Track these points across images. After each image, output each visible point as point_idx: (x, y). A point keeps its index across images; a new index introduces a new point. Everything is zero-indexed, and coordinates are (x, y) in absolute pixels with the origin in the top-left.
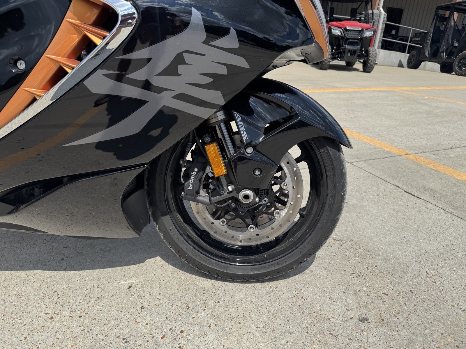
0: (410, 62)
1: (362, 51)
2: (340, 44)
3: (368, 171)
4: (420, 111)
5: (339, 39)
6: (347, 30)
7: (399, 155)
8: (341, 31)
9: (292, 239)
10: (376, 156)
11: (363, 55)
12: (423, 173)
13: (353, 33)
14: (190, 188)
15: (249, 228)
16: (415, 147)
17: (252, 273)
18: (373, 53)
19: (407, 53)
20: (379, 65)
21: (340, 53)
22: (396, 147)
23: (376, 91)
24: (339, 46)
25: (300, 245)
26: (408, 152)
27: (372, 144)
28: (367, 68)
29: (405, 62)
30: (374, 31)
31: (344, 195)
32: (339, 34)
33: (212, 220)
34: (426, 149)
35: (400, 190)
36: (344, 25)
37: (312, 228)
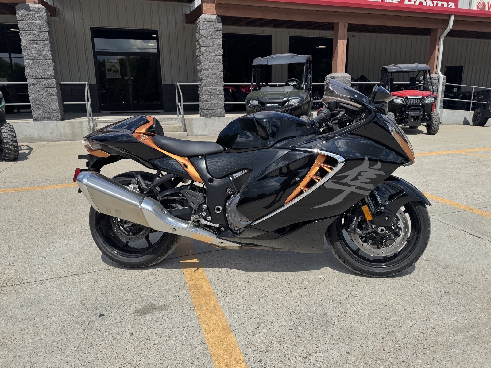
0: (476, 120)
1: (425, 116)
2: (403, 111)
3: (442, 221)
4: (484, 172)
5: (402, 106)
6: (408, 99)
7: (465, 210)
8: (402, 100)
9: (404, 254)
10: (447, 211)
11: (426, 119)
12: (484, 222)
13: (414, 101)
14: (353, 227)
15: (382, 247)
16: (478, 203)
17: (384, 271)
18: (436, 117)
19: (472, 111)
20: (443, 124)
21: (404, 119)
22: (462, 204)
23: (443, 154)
24: (402, 113)
25: (409, 256)
26: (473, 207)
27: (443, 202)
28: (432, 131)
29: (470, 119)
30: (434, 98)
31: (430, 230)
32: (401, 102)
33: (363, 243)
34: (487, 205)
35: (466, 233)
36: (404, 94)
37: (414, 247)
